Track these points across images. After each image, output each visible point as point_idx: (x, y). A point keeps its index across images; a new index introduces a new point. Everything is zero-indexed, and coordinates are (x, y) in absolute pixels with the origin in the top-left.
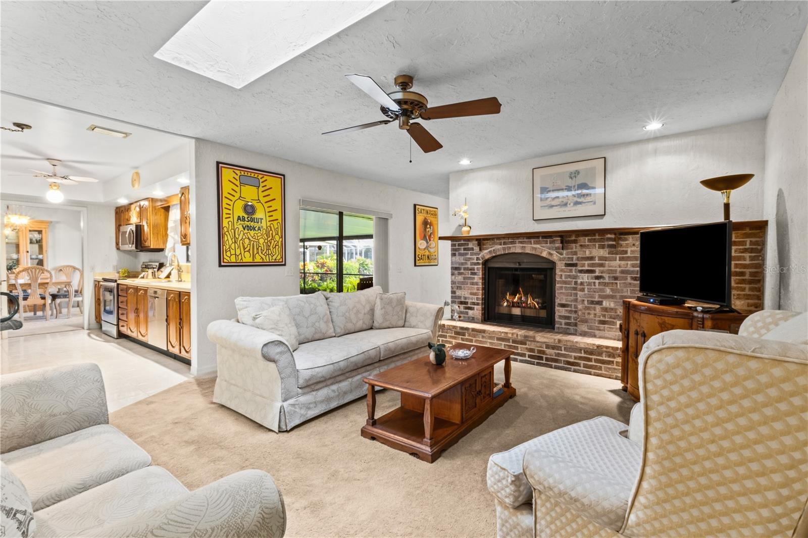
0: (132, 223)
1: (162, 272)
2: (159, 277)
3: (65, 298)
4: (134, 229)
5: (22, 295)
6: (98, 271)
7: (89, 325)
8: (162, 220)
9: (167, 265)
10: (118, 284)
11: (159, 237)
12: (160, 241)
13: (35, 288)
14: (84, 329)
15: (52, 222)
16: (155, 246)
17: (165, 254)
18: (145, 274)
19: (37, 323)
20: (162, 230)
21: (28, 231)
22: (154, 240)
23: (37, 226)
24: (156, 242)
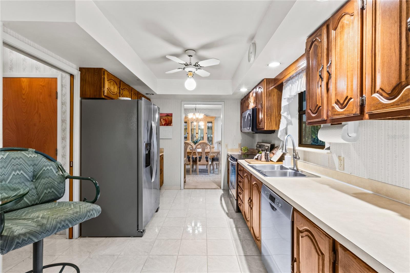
0: (250, 108)
1: (274, 154)
2: (271, 159)
4: (251, 113)
5: (198, 158)
6: (230, 147)
7: (224, 186)
8: (275, 100)
9: (279, 148)
10: (238, 164)
11: (272, 117)
12: (273, 122)
13: (204, 155)
14: (221, 188)
15: (216, 117)
16: (268, 127)
17: (277, 135)
18: (259, 155)
19: (204, 176)
20: (275, 111)
21: (207, 122)
22: (268, 122)
23: (210, 120)
24: (270, 123)
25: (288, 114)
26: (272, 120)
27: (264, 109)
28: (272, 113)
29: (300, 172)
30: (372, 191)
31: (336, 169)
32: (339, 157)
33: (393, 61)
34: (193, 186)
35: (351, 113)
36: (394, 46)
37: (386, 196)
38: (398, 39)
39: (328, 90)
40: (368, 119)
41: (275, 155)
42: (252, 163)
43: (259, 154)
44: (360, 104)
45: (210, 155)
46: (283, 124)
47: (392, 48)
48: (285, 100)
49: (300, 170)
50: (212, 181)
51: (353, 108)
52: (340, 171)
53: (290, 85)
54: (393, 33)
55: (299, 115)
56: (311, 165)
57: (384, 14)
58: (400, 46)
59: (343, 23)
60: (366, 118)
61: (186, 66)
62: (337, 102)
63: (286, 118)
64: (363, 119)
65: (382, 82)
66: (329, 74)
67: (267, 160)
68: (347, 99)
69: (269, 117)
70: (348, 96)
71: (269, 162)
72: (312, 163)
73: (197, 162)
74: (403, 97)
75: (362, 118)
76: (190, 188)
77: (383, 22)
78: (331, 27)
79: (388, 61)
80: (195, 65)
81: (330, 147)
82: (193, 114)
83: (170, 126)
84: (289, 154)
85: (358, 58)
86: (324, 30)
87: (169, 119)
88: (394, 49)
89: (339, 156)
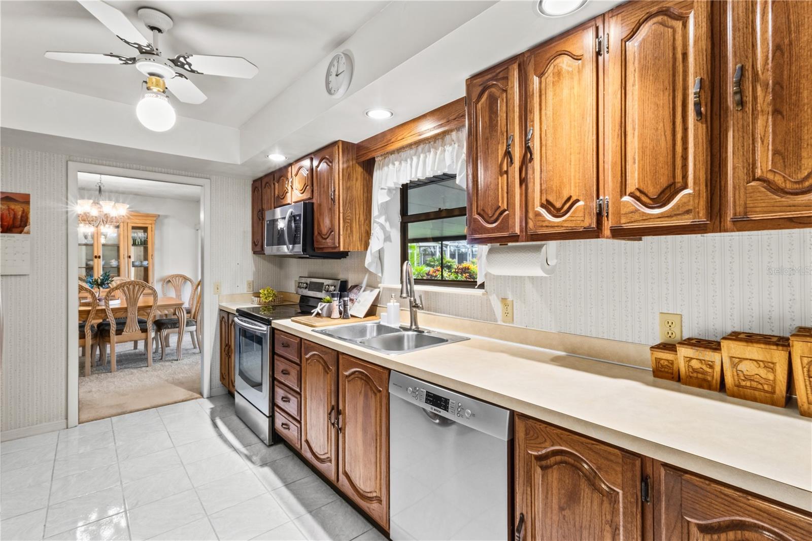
0: (289, 202)
1: (352, 301)
2: (354, 314)
3: (174, 328)
4: (302, 213)
5: (115, 326)
6: (225, 291)
7: (211, 389)
8: (359, 190)
9: (362, 287)
10: (273, 330)
11: (354, 225)
12: (356, 235)
13: (133, 316)
14: (202, 394)
15: (159, 216)
16: (346, 246)
17: (364, 263)
18: (325, 306)
19: (135, 371)
20: (359, 212)
21: (130, 228)
22: (346, 234)
23: (141, 222)
24: (349, 237)
25: (386, 221)
26: (354, 230)
27: (338, 206)
28: (354, 216)
29: (427, 334)
30: (565, 351)
31: (497, 321)
32: (504, 300)
33: (661, 148)
34: (111, 407)
35: (581, 225)
36: (664, 125)
37: (588, 355)
38: (670, 116)
39: (523, 181)
40: (609, 238)
41: (356, 304)
42: (317, 324)
43: (324, 304)
44: (598, 212)
45: (152, 315)
46: (379, 240)
47: (659, 128)
48: (383, 190)
49: (426, 330)
50: (167, 380)
51: (584, 217)
52: (506, 324)
53: (395, 163)
54: (661, 104)
55: (401, 223)
56: (442, 317)
57: (644, 71)
58: (673, 127)
59: (559, 68)
60: (605, 236)
61: (142, 53)
62: (548, 205)
63: (383, 227)
64: (601, 237)
65: (642, 178)
66: (528, 150)
67: (344, 314)
68: (571, 202)
69: (349, 223)
70: (572, 195)
71: (349, 318)
72: (444, 313)
73: (109, 336)
74: (679, 206)
75: (599, 235)
76: (103, 415)
77: (642, 84)
78: (531, 69)
79: (652, 148)
80: (175, 62)
81: (484, 282)
82: (91, 201)
83: (21, 233)
84: (396, 299)
85: (593, 134)
86: (514, 71)
87: (13, 210)
88: (663, 129)
89: (503, 297)
